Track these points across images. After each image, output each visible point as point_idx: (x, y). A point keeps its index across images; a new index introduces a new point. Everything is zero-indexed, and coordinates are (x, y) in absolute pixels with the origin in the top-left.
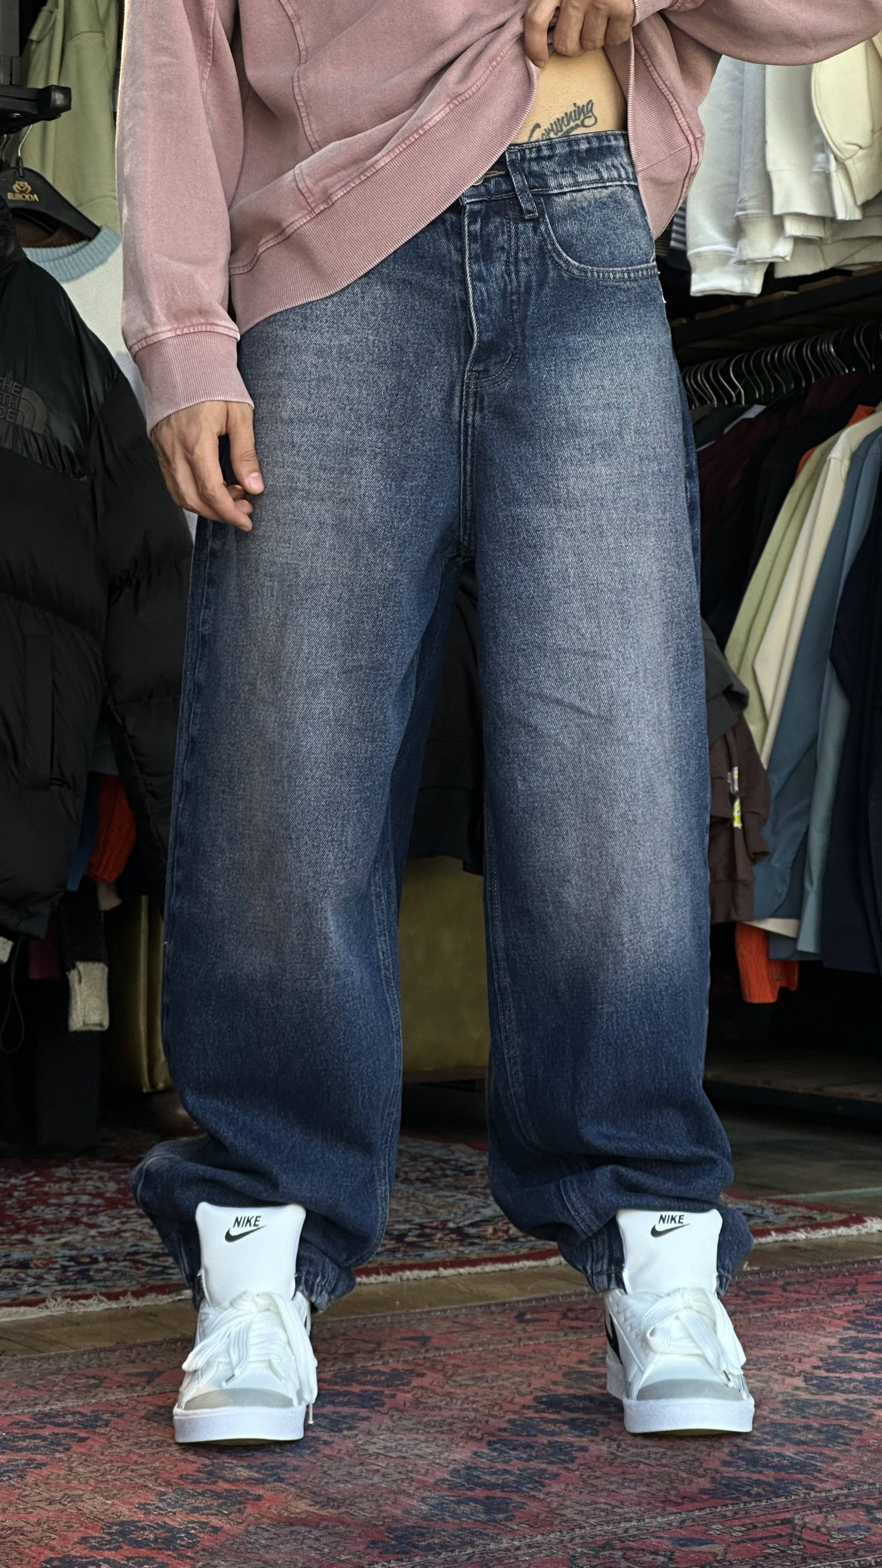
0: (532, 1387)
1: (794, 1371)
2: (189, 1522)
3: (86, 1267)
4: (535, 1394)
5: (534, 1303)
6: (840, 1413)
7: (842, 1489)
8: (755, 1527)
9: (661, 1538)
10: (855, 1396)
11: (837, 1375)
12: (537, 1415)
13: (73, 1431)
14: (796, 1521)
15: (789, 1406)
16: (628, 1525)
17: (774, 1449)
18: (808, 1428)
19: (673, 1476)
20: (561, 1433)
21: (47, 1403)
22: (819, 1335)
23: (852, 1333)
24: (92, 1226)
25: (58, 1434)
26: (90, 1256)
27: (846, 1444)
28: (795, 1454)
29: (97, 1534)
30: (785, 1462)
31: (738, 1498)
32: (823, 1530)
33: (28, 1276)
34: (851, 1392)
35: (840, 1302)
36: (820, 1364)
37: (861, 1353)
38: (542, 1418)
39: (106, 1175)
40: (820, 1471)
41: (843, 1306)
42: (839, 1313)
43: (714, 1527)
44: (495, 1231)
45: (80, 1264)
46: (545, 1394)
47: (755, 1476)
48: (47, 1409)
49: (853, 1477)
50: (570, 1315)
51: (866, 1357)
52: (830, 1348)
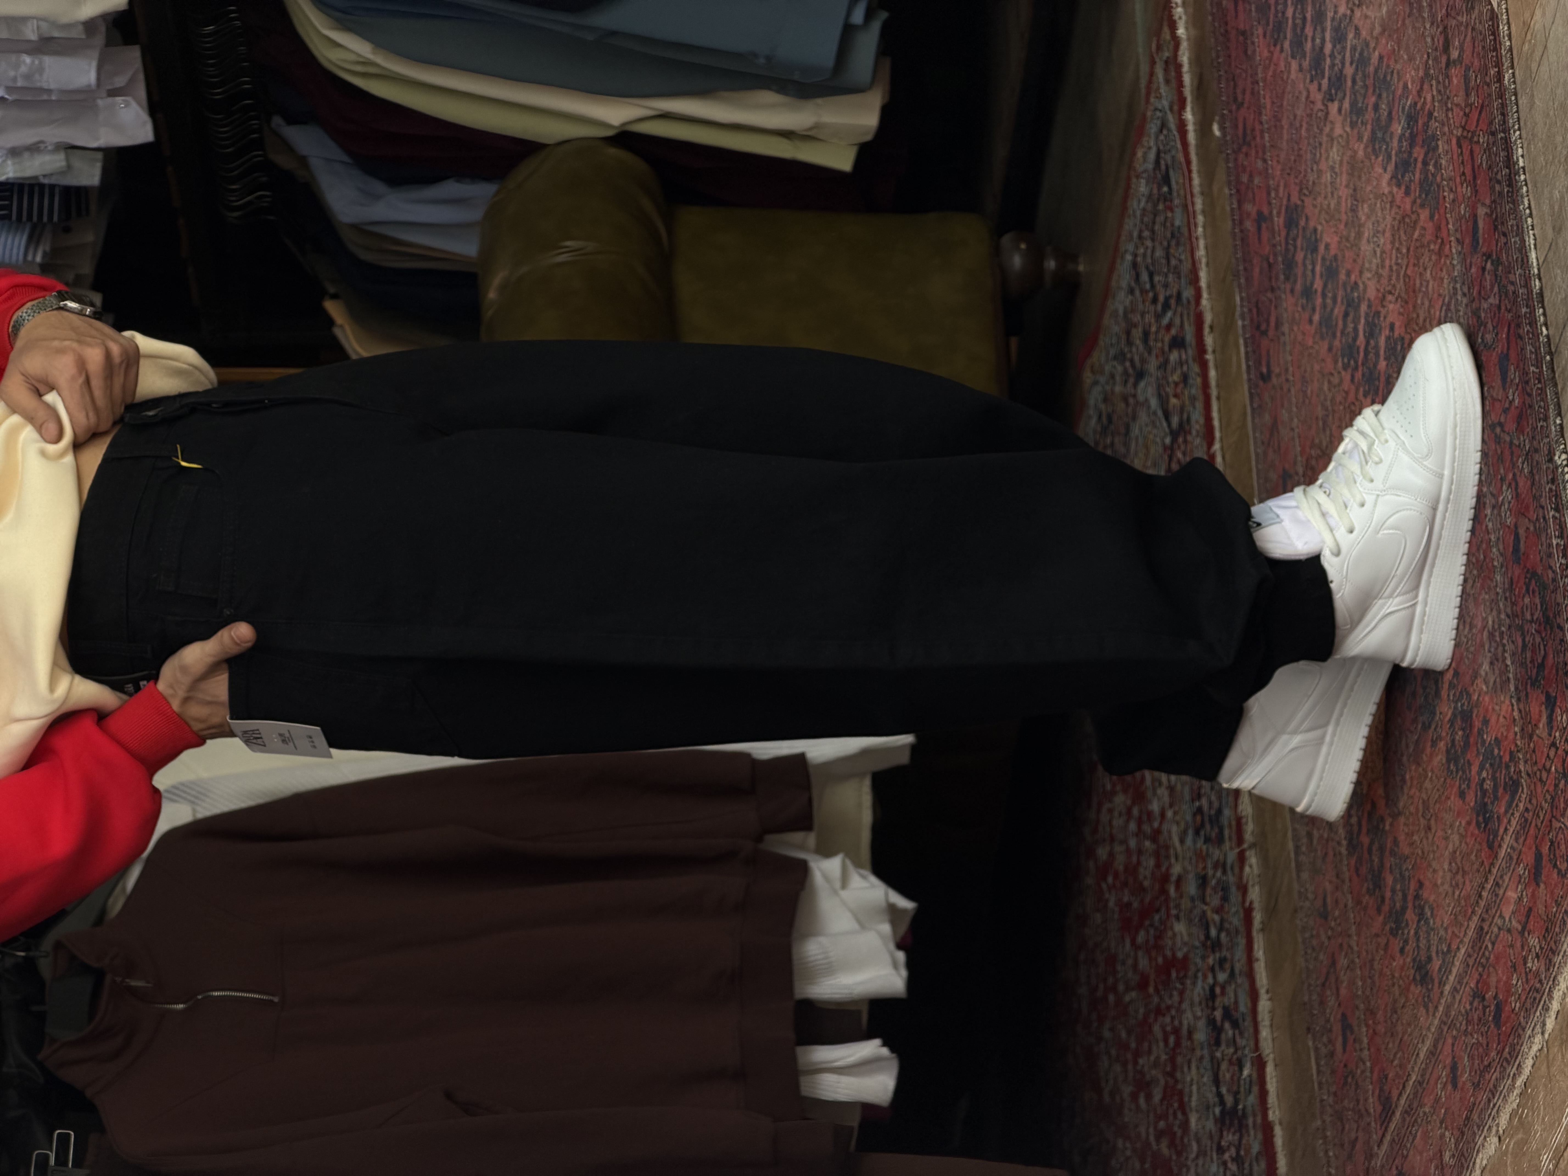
0: (1333, 372)
1: (1322, 110)
2: (1449, 700)
3: (1206, 819)
4: (1341, 370)
5: (1251, 363)
6: (1364, 72)
7: (1432, 86)
8: (1464, 174)
9: (1471, 262)
10: (1348, 54)
11: (1327, 68)
12: (1360, 369)
13: (1366, 815)
14: (1459, 134)
15: (1357, 122)
16: (1459, 292)
17: (1395, 143)
18: (1376, 107)
19: (1418, 244)
20: (1377, 347)
21: (1339, 843)
22: (1288, 78)
23: (1287, 45)
24: (1163, 815)
25: (1368, 830)
26: (1195, 815)
27: (1392, 72)
28: (1400, 123)
29: (1457, 783)
30: (1407, 135)
31: (1438, 186)
32: (1467, 111)
33: (1214, 876)
34: (1344, 57)
35: (1254, 51)
36: (1316, 83)
37: (1306, 40)
38: (1363, 364)
39: (1107, 806)
40: (1416, 104)
41: (1260, 48)
42: (1266, 54)
43: (1462, 212)
44: (1176, 396)
45: (1203, 825)
46: (1340, 360)
47: (1419, 165)
48: (1344, 843)
49: (1421, 73)
50: (1263, 327)
51: (1310, 34)
52: (1301, 69)
